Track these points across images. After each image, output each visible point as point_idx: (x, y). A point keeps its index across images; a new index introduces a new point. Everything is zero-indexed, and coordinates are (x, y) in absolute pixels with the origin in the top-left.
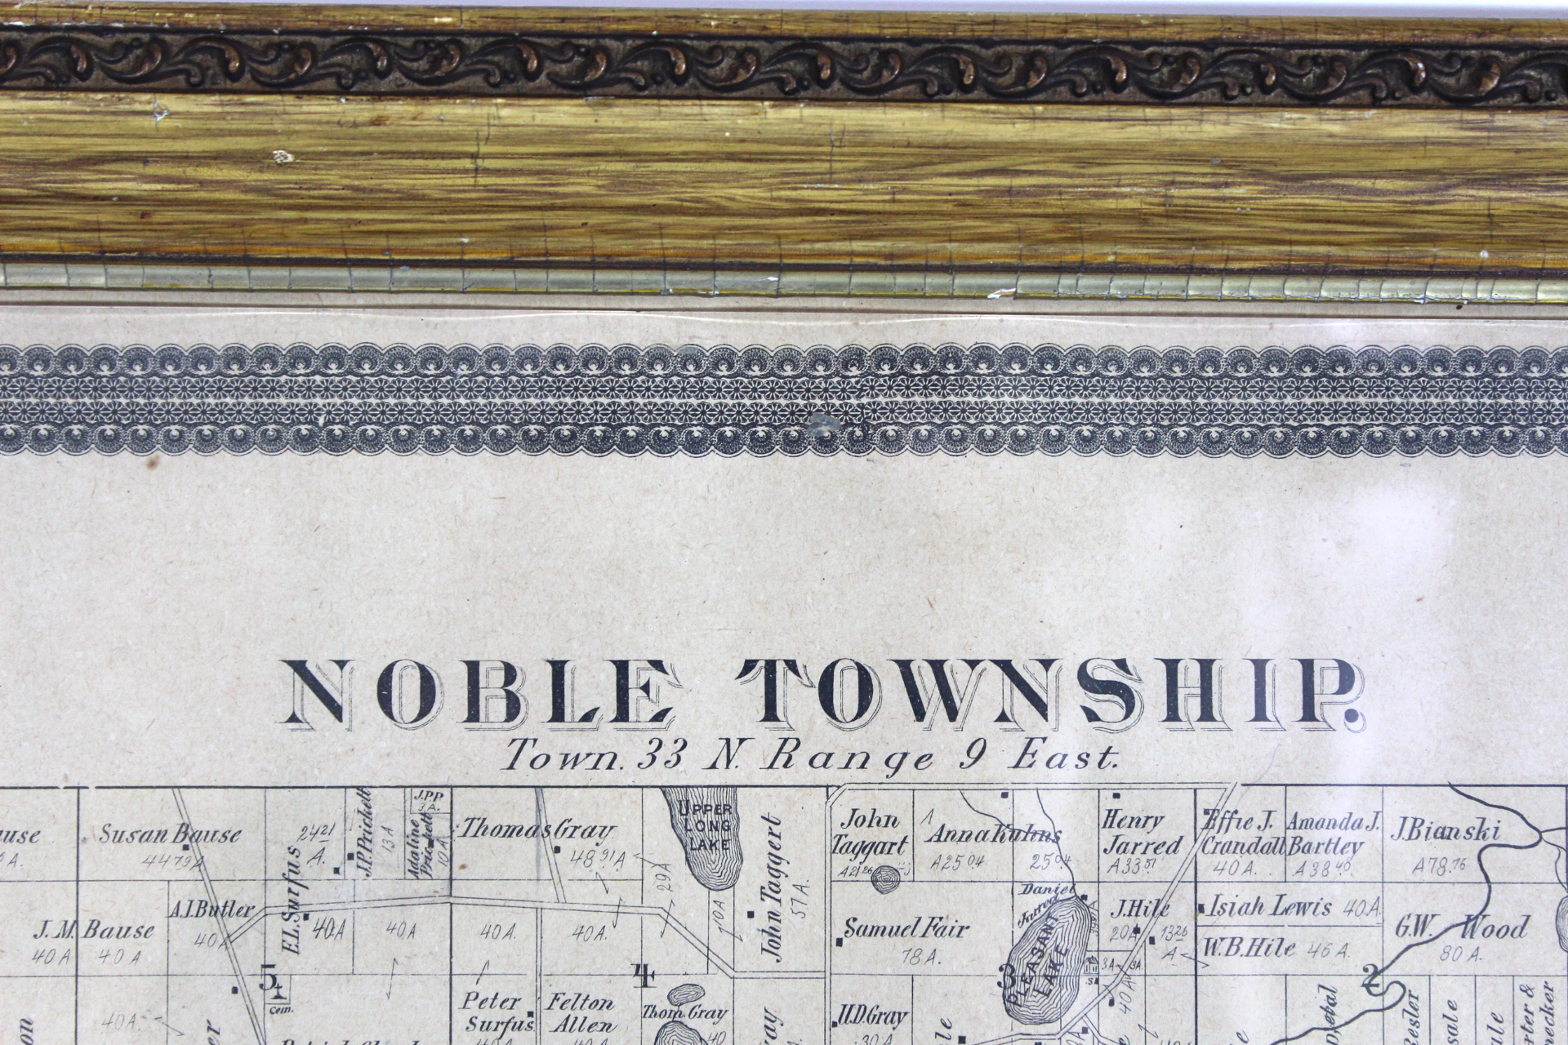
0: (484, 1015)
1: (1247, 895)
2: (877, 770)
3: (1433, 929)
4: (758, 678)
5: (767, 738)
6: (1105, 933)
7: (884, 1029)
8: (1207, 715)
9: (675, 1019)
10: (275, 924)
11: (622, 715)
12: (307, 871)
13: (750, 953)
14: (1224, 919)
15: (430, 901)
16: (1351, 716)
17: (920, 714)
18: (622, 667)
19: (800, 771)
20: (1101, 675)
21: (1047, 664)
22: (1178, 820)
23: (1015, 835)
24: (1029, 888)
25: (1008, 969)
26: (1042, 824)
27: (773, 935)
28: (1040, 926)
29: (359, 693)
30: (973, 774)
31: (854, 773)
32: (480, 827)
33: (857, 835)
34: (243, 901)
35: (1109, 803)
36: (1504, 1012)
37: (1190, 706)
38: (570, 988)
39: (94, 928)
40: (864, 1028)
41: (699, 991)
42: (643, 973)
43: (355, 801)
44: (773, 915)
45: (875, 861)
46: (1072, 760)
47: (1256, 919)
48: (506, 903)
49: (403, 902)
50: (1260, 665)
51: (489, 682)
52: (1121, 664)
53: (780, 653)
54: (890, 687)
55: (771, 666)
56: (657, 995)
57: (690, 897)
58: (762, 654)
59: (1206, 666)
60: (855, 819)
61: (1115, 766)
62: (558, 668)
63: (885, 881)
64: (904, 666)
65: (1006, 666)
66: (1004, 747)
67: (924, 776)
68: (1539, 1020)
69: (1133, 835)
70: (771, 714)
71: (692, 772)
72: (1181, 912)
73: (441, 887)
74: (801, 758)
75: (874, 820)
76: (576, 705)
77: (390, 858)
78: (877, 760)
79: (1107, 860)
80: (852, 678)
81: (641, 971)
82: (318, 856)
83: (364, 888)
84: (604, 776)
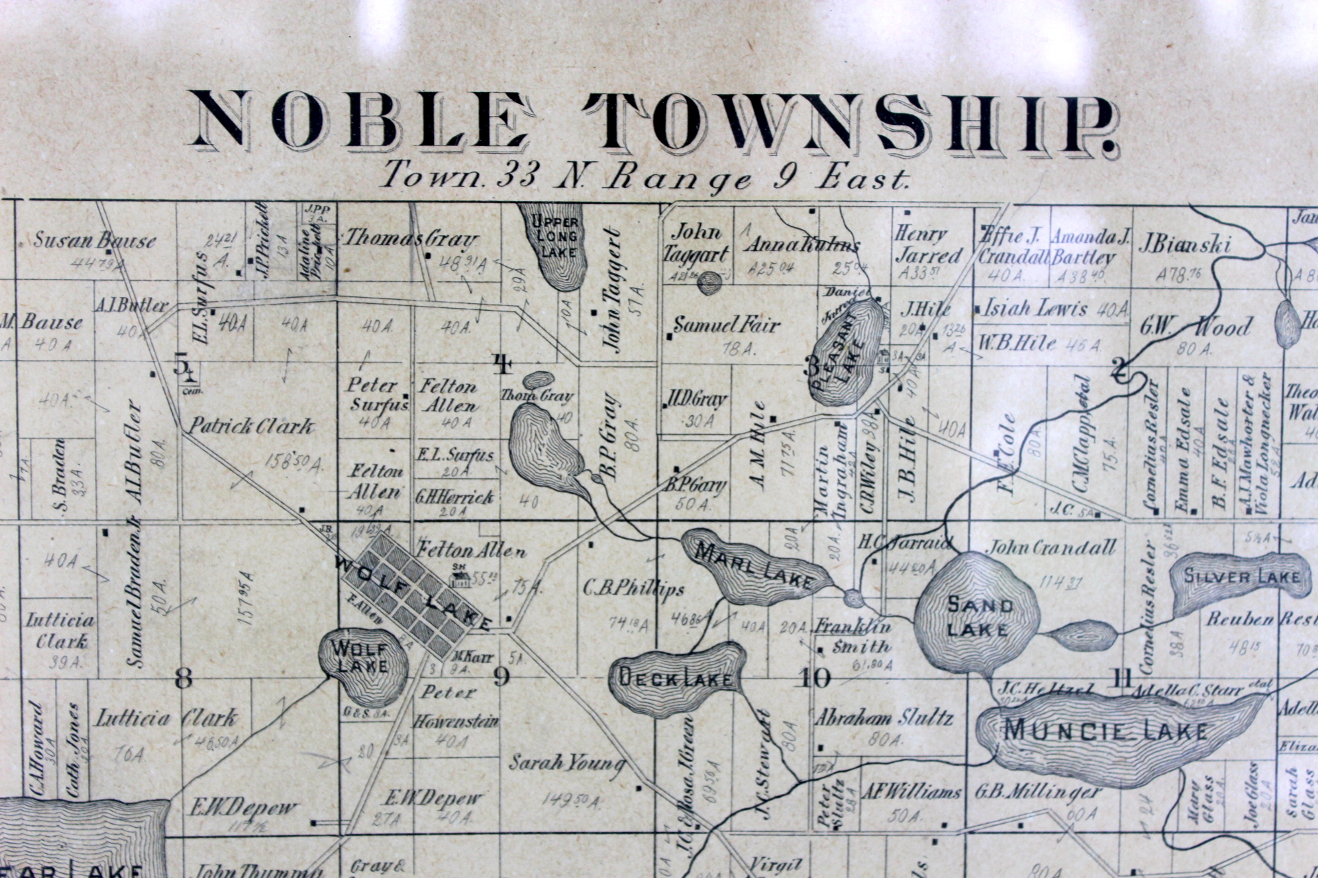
0: (366, 397)
1: (1016, 298)
2: (703, 190)
3: (1172, 328)
4: (601, 109)
5: (609, 162)
6: (896, 329)
7: (706, 410)
8: (985, 144)
9: (530, 402)
10: (187, 319)
11: (484, 140)
12: (213, 273)
13: (593, 345)
14: (997, 319)
15: (319, 299)
16: (1108, 146)
17: (740, 141)
18: (484, 98)
19: (637, 191)
20: (896, 109)
21: (850, 98)
22: (959, 232)
23: (820, 245)
24: (832, 291)
25: (813, 360)
26: (843, 237)
27: (613, 330)
28: (843, 321)
29: (257, 121)
30: (786, 193)
31: (683, 193)
32: (362, 236)
33: (685, 245)
34: (158, 298)
35: (901, 219)
36: (1229, 397)
37: (972, 137)
38: (439, 374)
39: (31, 320)
40: (690, 409)
41: (549, 377)
42: (502, 362)
43: (254, 213)
44: (613, 314)
45: (700, 267)
46: (870, 182)
47: (1024, 318)
48: (385, 302)
49: (296, 300)
50: (1031, 103)
51: (371, 111)
52: (914, 100)
53: (620, 89)
54: (715, 118)
55: (612, 99)
56: (514, 380)
57: (542, 297)
58: (604, 89)
59: (986, 102)
60: (684, 231)
61: (906, 187)
62: (428, 98)
63: (708, 284)
64: (727, 100)
65: (815, 100)
66: (813, 170)
67: (743, 195)
68: (1258, 405)
69: (921, 247)
70: (612, 141)
71: (544, 190)
72: (960, 312)
73: (329, 287)
74: (637, 179)
75: (699, 233)
76: (444, 131)
77: (284, 261)
78: (703, 181)
79: (899, 268)
80: (682, 110)
81: (500, 360)
82: (223, 261)
83: (261, 287)
84: (468, 193)
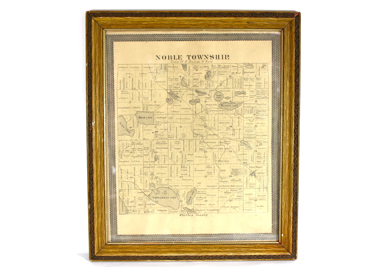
0: (170, 79)
1: (221, 71)
2: (196, 63)
3: (234, 73)
4: (188, 56)
5: (189, 61)
6: (212, 74)
7: (197, 80)
8: (219, 59)
9: (183, 80)
10: (155, 73)
11: (179, 59)
12: (158, 70)
13: (188, 75)
14: (220, 73)
15: (166, 72)
16: (229, 59)
17: (199, 59)
18: (179, 56)
19: (191, 63)
20: (211, 56)
21: (208, 55)
22: (217, 66)
23: (206, 67)
24: (207, 71)
25: (205, 76)
26: (207, 66)
27: (189, 74)
28: (208, 73)
29: (161, 58)
30: (203, 63)
31: (195, 63)
32: (169, 67)
33: (195, 67)
34: (153, 72)
35: (212, 65)
36: (239, 79)
37: (218, 58)
38: (175, 78)
39: (143, 74)
40: (195, 80)
41: (184, 78)
42: (180, 76)
43: (161, 65)
44: (189, 73)
45: (196, 69)
46: (209, 62)
47: (222, 72)
48: (171, 72)
49: (164, 72)
50: (222, 55)
51: (170, 57)
52: (213, 55)
53: (190, 55)
54: (197, 57)
55: (189, 56)
56: (181, 78)
57: (184, 71)
58: (188, 55)
59: (219, 55)
60: (195, 66)
61: (212, 62)
62: (174, 56)
63: (197, 70)
64: (198, 56)
65: (205, 55)
66: (205, 61)
67: (199, 63)
68: (241, 79)
69: (214, 67)
70: (189, 59)
71: (184, 63)
72: (217, 72)
73: (167, 71)
74: (191, 62)
75: (196, 66)
76: (176, 58)
77: (163, 69)
78: (196, 62)
79: (212, 69)
80: (194, 56)
82: (158, 69)
83: (161, 71)
84: (178, 63)
